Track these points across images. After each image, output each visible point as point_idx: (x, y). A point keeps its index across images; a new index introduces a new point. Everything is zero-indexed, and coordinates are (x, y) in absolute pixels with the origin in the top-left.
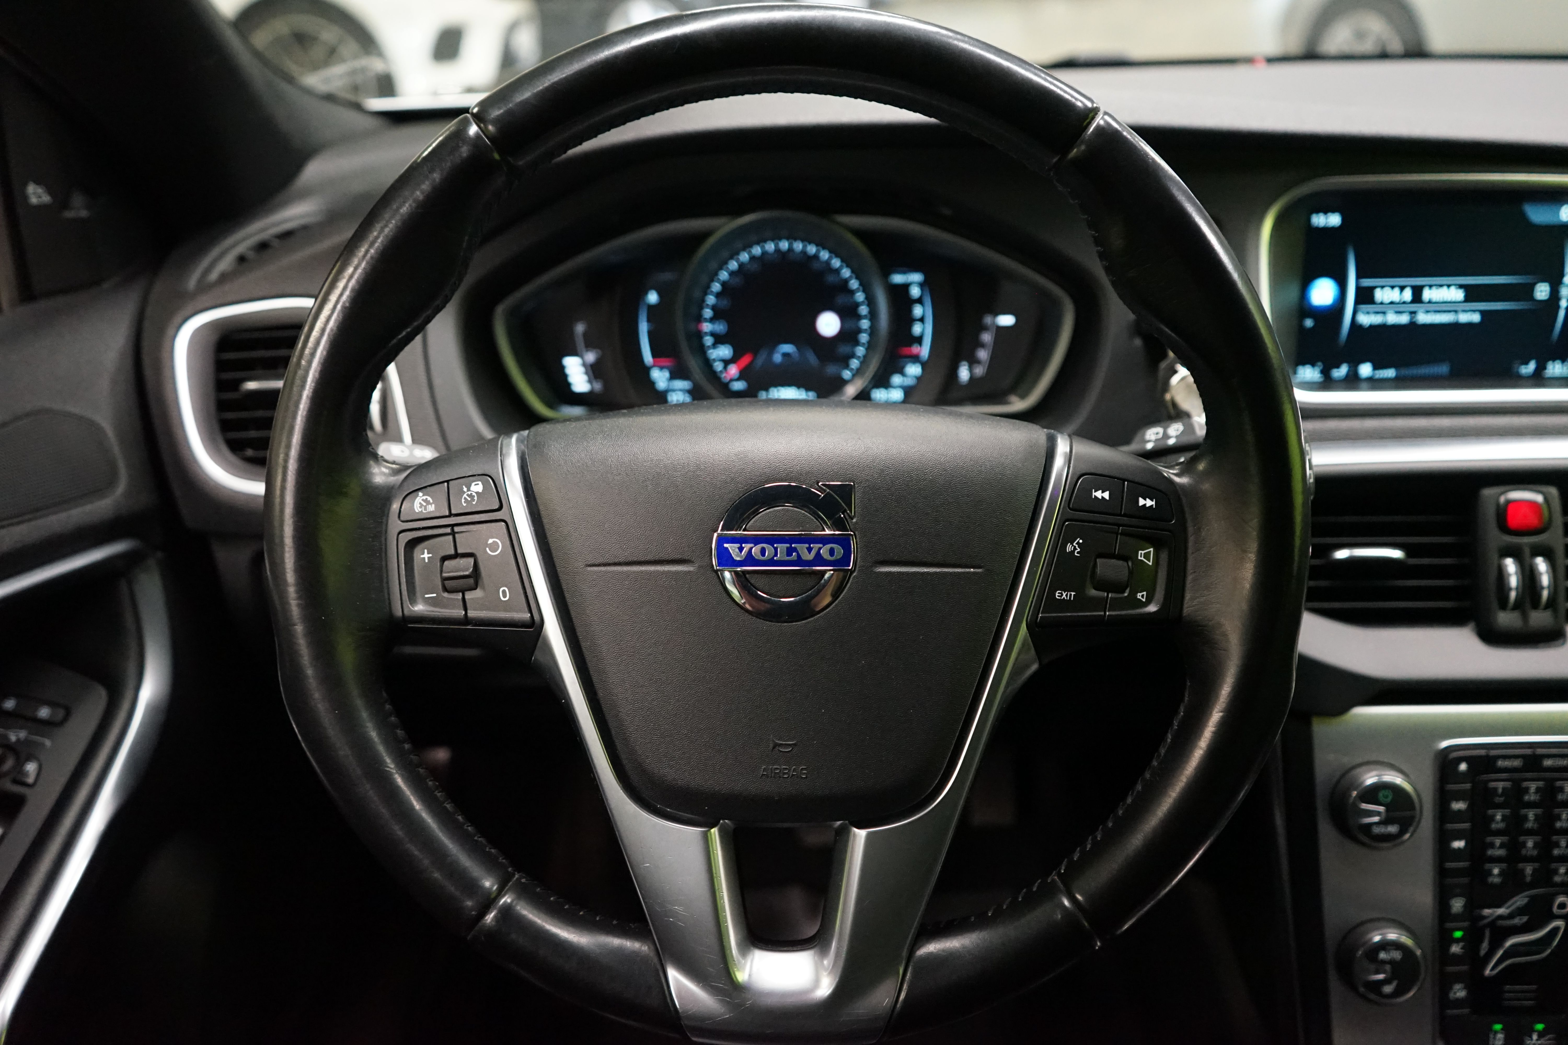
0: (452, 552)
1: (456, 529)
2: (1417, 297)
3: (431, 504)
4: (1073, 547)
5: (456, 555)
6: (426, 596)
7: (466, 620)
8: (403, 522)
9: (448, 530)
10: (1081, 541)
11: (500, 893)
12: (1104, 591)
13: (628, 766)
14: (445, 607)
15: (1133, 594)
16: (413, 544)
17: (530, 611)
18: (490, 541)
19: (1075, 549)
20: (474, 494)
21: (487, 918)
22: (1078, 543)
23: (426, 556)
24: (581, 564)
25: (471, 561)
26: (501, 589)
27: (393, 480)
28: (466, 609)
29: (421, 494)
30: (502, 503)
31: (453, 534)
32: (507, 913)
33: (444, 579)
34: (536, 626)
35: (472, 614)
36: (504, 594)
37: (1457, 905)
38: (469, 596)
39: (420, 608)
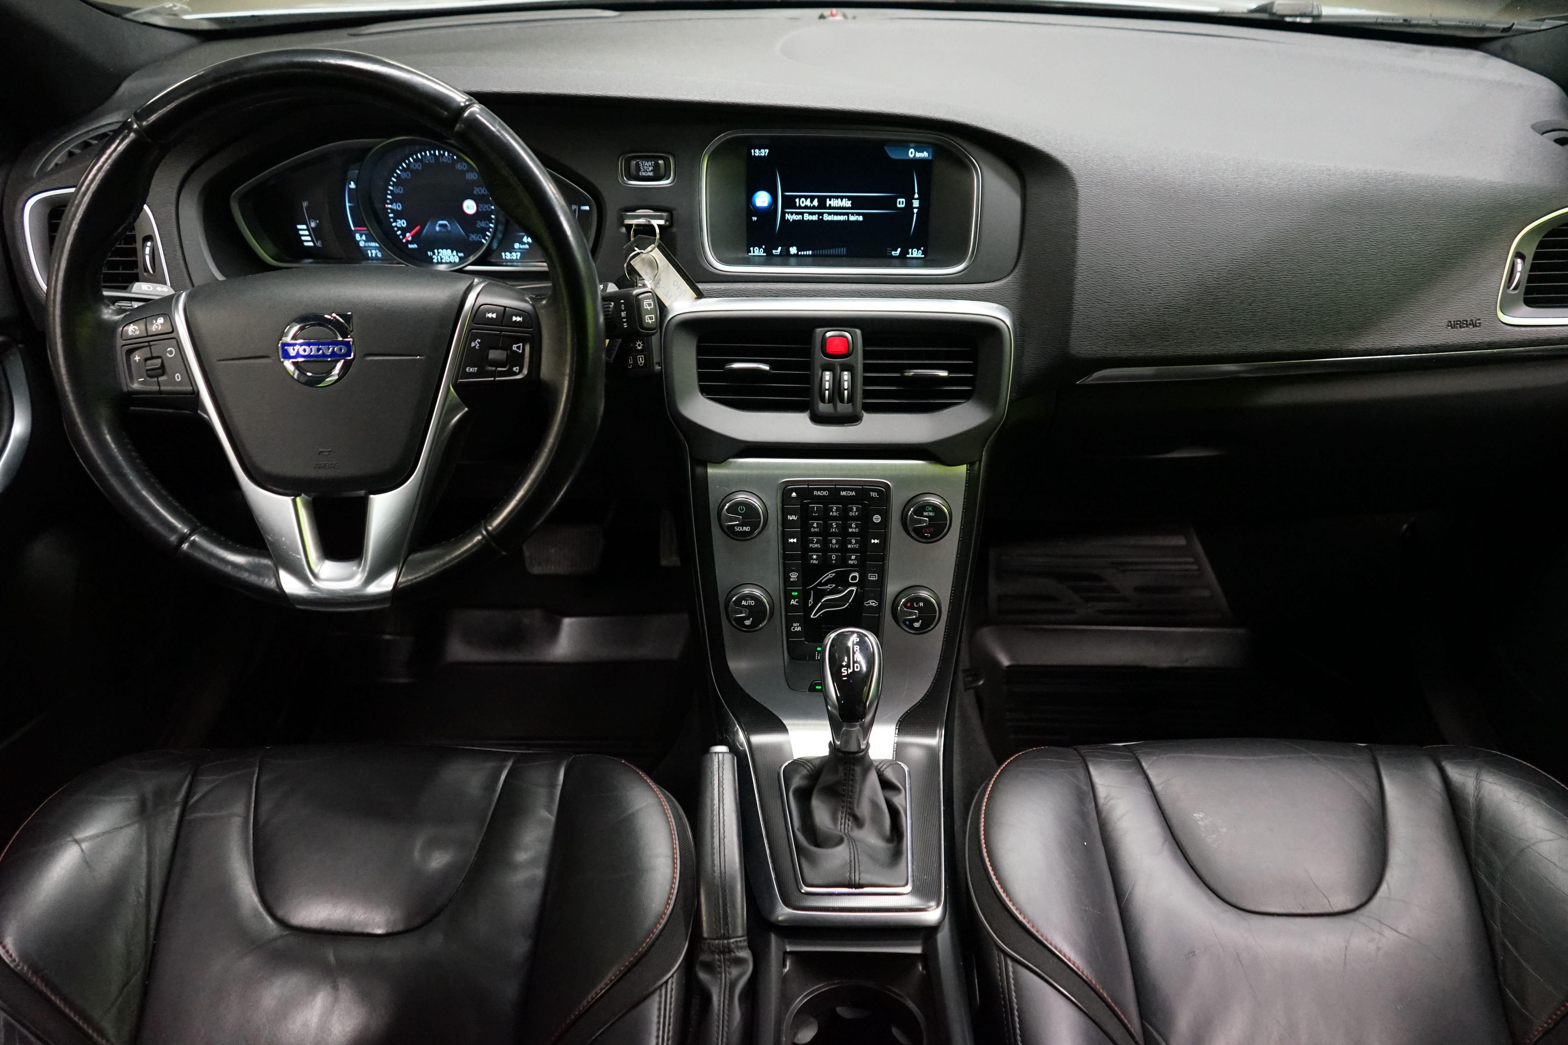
0: (149, 356)
1: (151, 343)
2: (822, 204)
3: (137, 330)
4: (475, 344)
5: (152, 358)
6: (140, 380)
7: (160, 392)
8: (124, 340)
9: (146, 344)
10: (479, 341)
11: (191, 535)
12: (494, 367)
13: (249, 466)
14: (150, 385)
15: (511, 368)
16: (130, 352)
17: (192, 386)
18: (169, 349)
19: (476, 345)
20: (159, 324)
21: (183, 546)
22: (478, 342)
23: (137, 358)
24: (215, 360)
25: (159, 361)
26: (176, 375)
27: (117, 318)
28: (159, 386)
29: (132, 325)
30: (174, 329)
31: (150, 346)
32: (193, 544)
33: (147, 370)
34: (196, 394)
35: (163, 388)
36: (178, 377)
37: (794, 576)
38: (161, 379)
39: (136, 386)
